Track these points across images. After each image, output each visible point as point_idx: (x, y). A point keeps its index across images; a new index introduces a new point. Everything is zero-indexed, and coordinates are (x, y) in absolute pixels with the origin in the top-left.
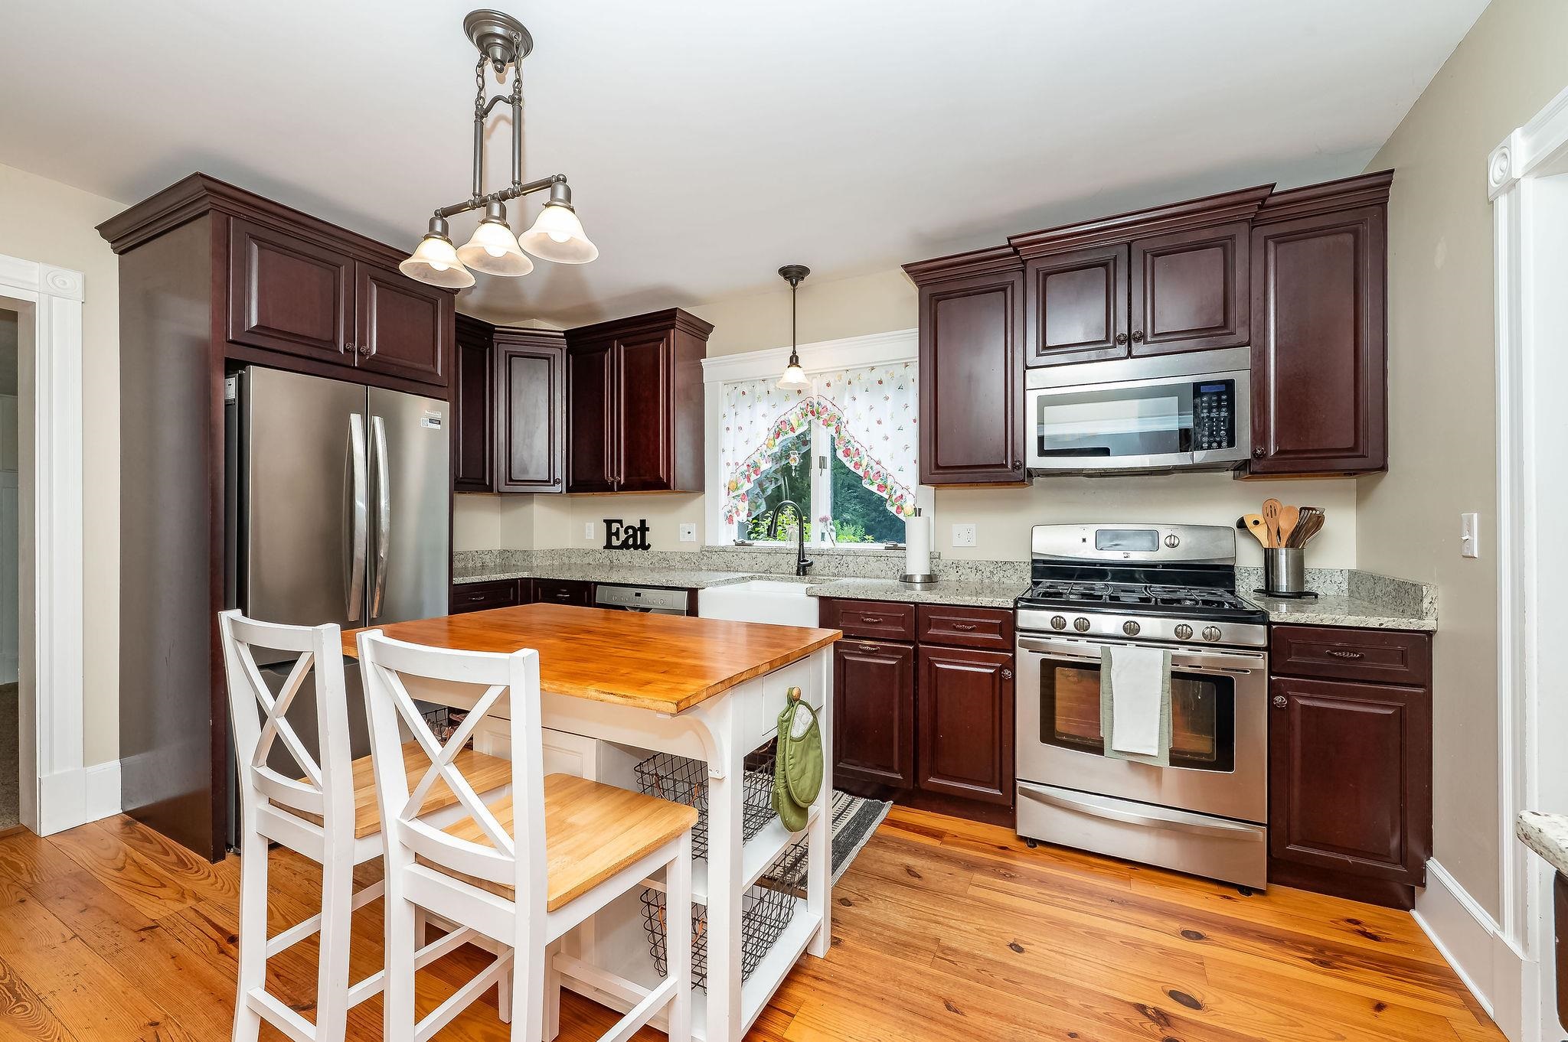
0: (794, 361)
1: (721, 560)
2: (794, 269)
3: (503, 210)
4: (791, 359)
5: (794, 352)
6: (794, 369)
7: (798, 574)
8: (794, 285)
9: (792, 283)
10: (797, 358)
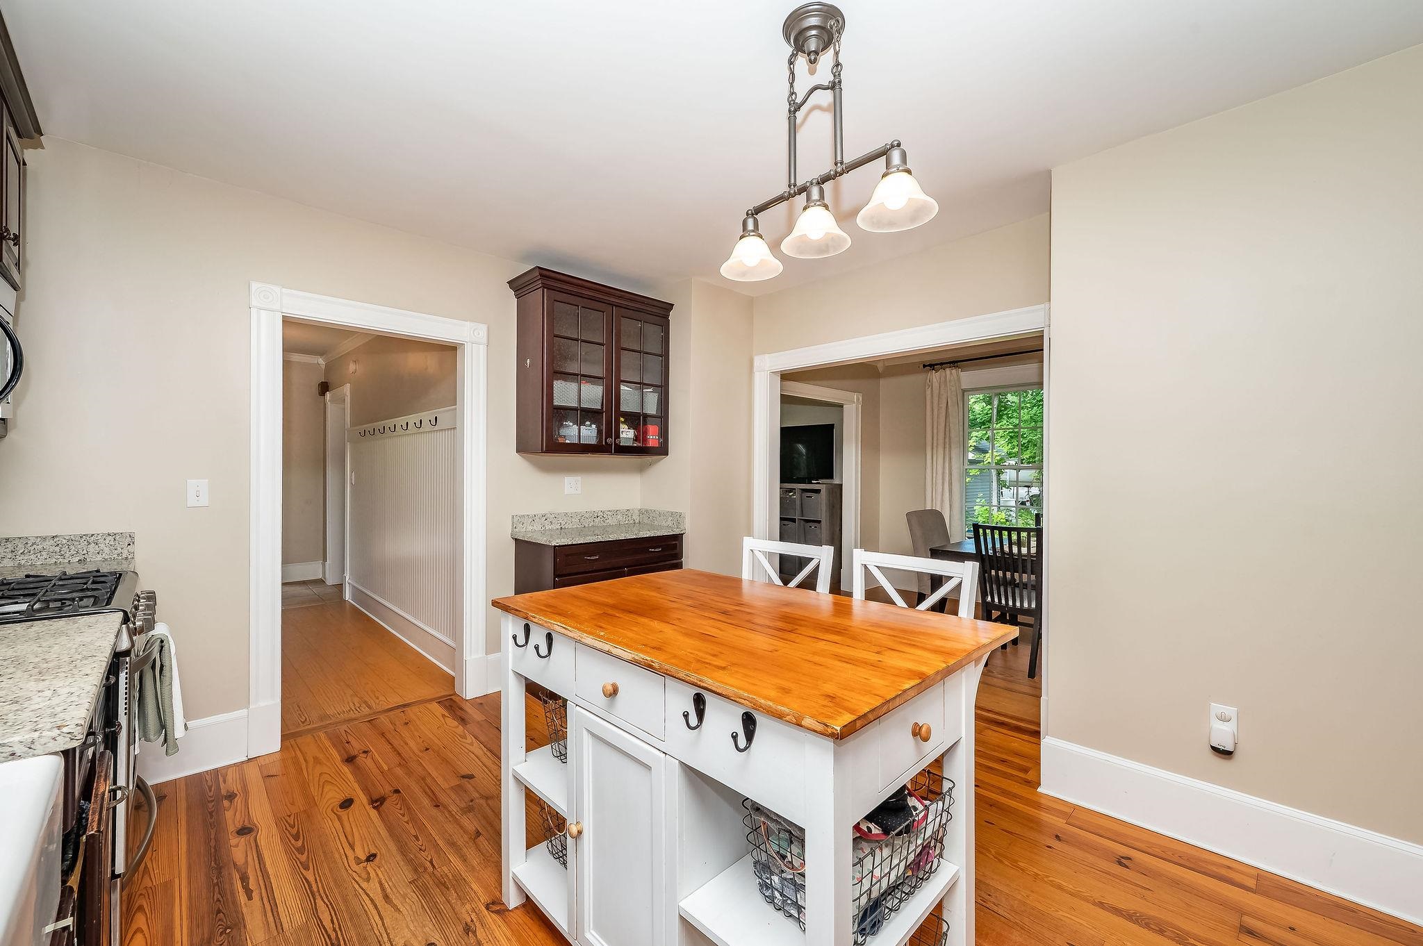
3: (822, 192)
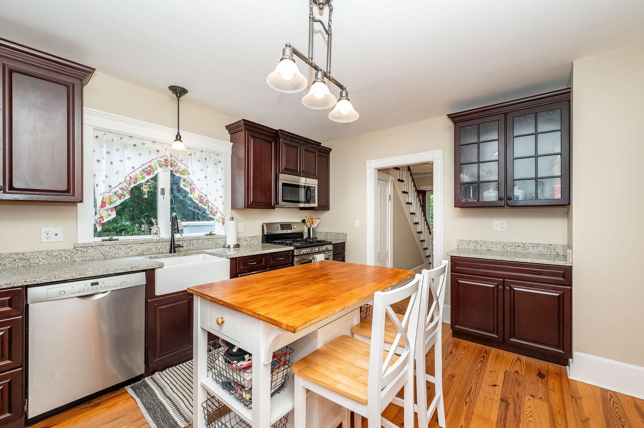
0: (178, 138)
1: (98, 252)
2: (178, 88)
4: (177, 136)
5: (178, 133)
6: (178, 142)
7: (171, 252)
8: (178, 98)
9: (177, 96)
10: (180, 137)
